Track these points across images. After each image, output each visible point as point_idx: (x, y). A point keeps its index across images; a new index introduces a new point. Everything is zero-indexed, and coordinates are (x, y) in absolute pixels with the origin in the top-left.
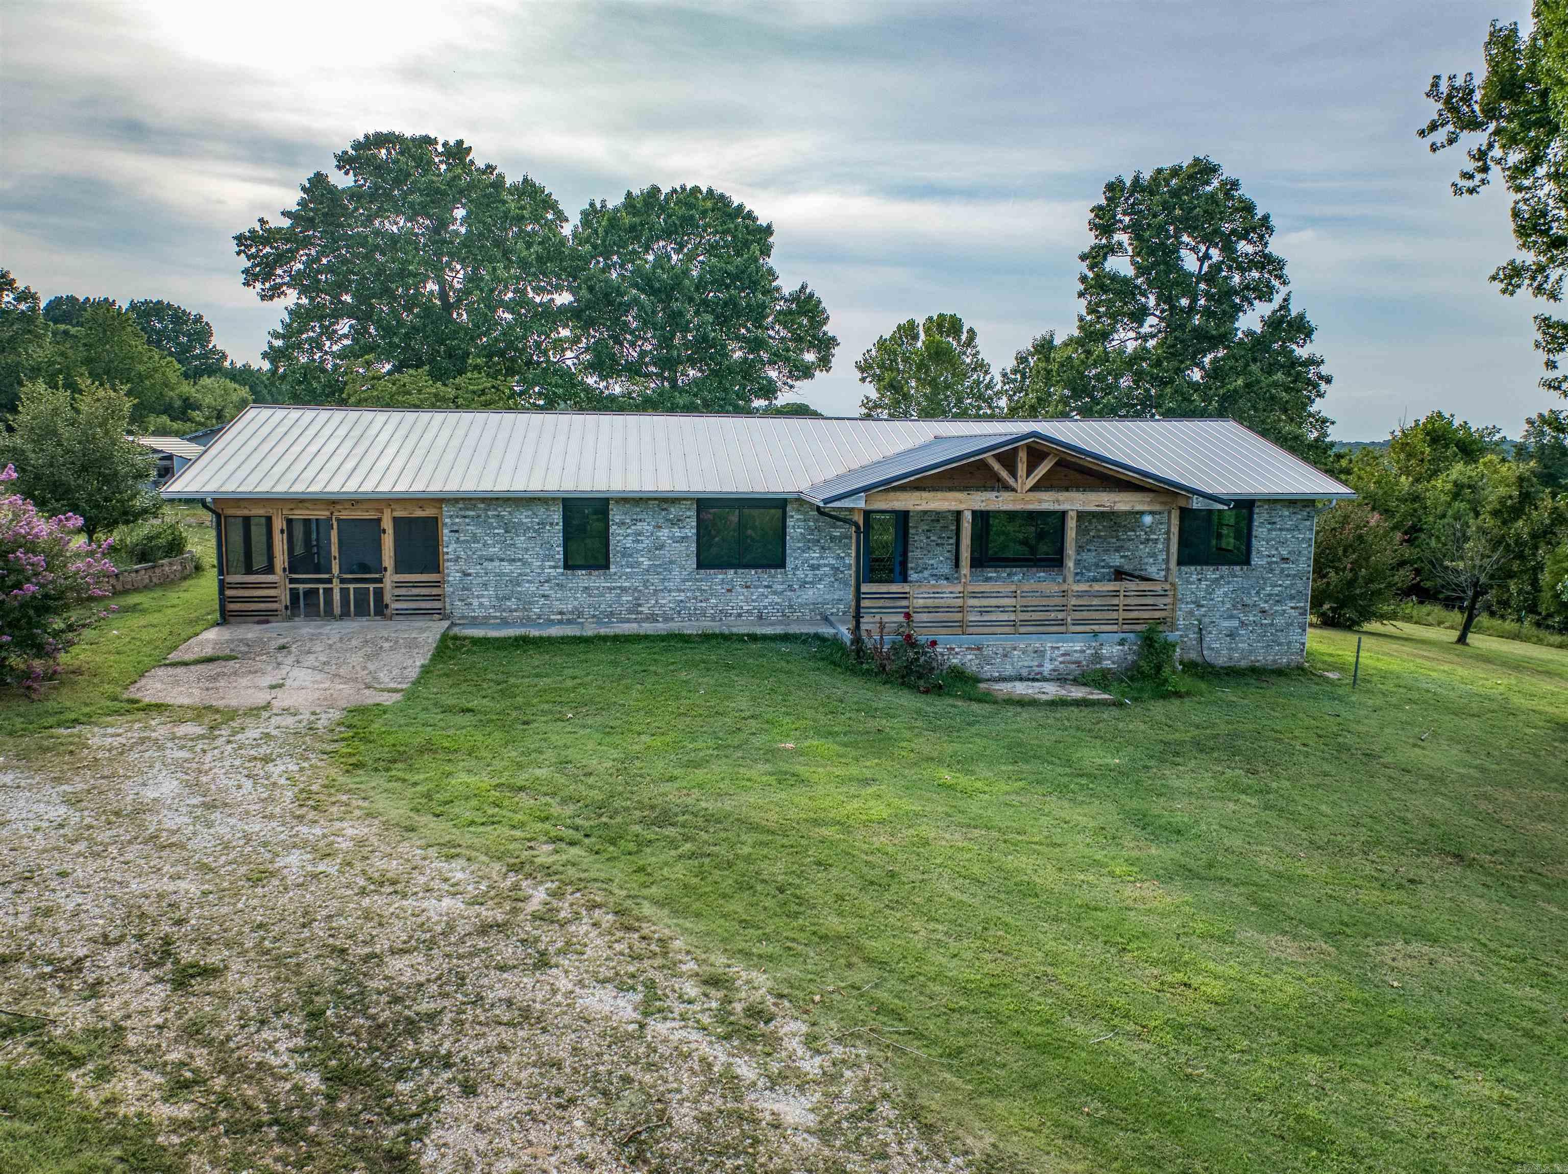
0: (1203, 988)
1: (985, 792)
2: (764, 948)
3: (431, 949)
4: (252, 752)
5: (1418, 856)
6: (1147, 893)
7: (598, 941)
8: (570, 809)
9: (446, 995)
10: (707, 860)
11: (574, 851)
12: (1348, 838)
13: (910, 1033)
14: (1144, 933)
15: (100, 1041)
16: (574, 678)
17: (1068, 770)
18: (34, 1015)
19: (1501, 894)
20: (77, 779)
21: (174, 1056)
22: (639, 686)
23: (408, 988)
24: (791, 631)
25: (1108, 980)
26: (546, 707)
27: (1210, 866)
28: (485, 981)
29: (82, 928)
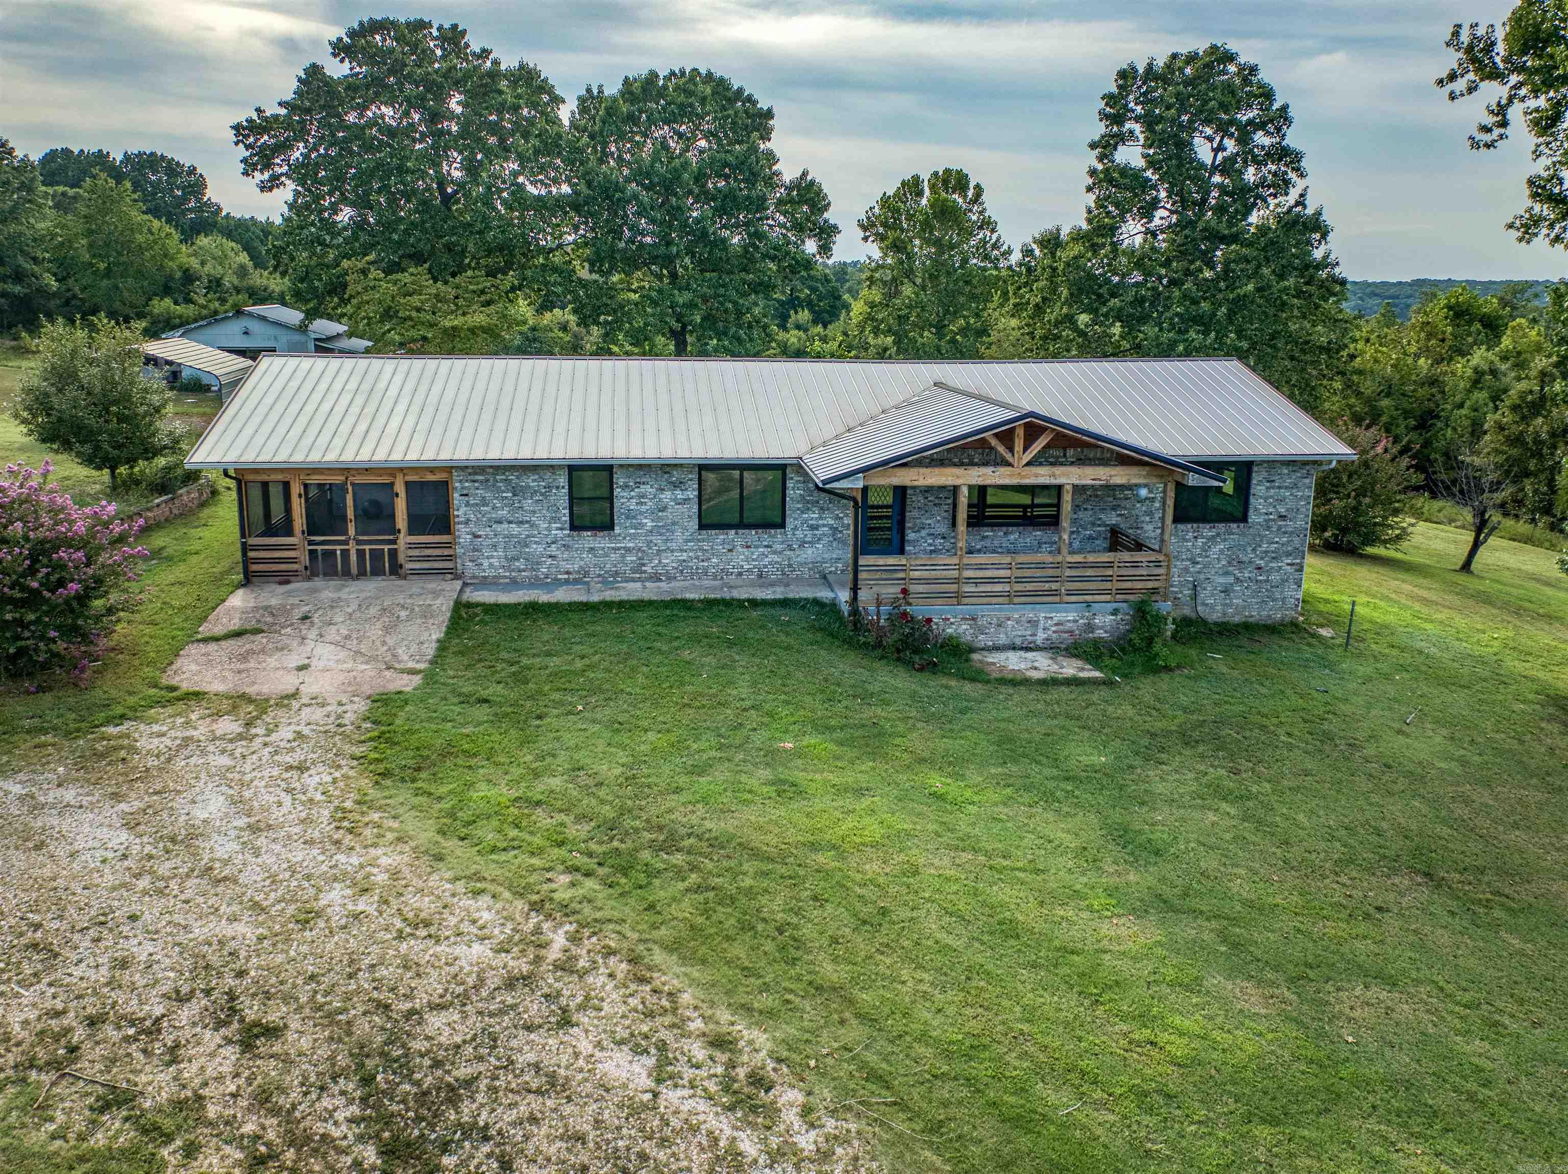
0: (1168, 1048)
1: (973, 803)
2: (766, 1001)
3: (464, 1005)
4: (288, 759)
5: (1388, 877)
6: (1123, 931)
7: (614, 996)
8: (584, 829)
9: (481, 1059)
10: (711, 894)
11: (590, 884)
12: (1322, 855)
13: (895, 1103)
14: (1117, 983)
15: (184, 1113)
16: (582, 657)
17: (1055, 772)
18: (124, 1085)
19: (1464, 923)
20: (133, 795)
21: (249, 1128)
22: (645, 669)
23: (446, 1050)
24: (791, 596)
25: (1080, 1039)
26: (556, 696)
27: (1186, 895)
28: (514, 1043)
29: (156, 981)
